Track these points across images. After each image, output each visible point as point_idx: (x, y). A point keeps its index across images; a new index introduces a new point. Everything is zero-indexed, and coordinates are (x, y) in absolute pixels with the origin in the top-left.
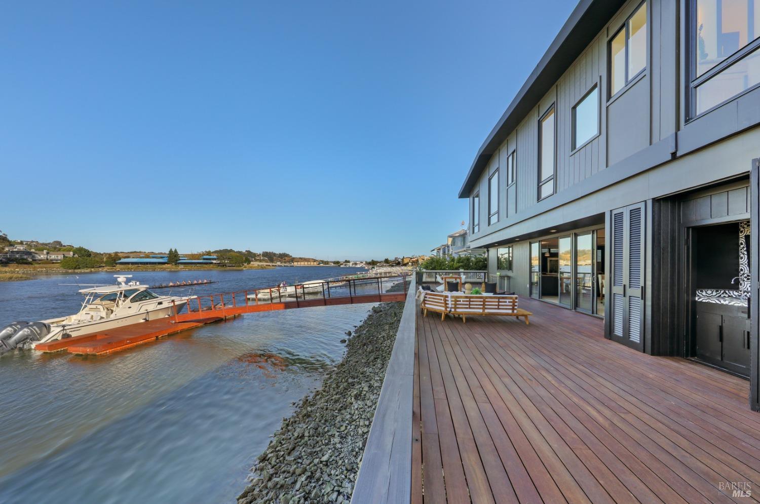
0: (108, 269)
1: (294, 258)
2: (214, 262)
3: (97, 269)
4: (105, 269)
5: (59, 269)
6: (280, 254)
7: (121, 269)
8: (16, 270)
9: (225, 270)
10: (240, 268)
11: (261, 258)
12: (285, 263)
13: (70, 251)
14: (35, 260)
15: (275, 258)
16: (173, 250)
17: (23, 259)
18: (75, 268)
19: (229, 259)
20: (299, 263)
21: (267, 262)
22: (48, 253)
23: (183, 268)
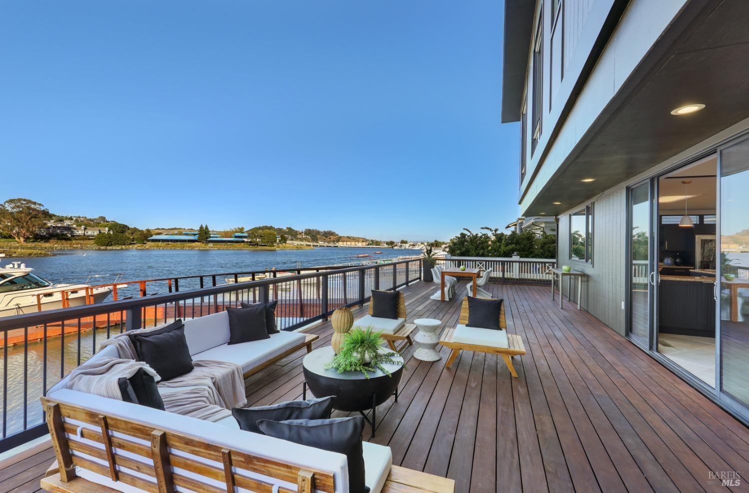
0: (138, 246)
1: (341, 237)
2: (246, 240)
3: (127, 247)
4: (136, 246)
5: (92, 246)
6: (325, 232)
7: (151, 247)
8: (55, 245)
9: (256, 250)
10: (272, 248)
11: (303, 237)
12: (329, 242)
13: (107, 227)
14: (74, 236)
15: (318, 236)
16: (204, 227)
17: (63, 235)
18: (107, 245)
19: (261, 236)
20: (345, 243)
21: (309, 242)
22: (85, 229)
23: (212, 247)
